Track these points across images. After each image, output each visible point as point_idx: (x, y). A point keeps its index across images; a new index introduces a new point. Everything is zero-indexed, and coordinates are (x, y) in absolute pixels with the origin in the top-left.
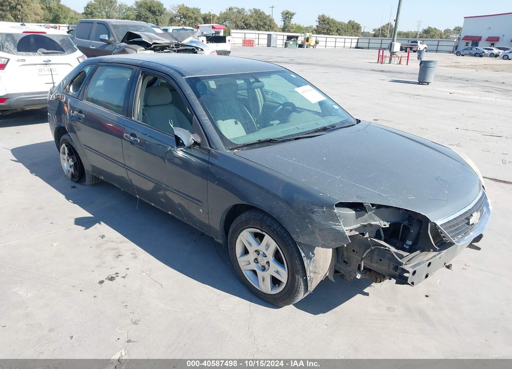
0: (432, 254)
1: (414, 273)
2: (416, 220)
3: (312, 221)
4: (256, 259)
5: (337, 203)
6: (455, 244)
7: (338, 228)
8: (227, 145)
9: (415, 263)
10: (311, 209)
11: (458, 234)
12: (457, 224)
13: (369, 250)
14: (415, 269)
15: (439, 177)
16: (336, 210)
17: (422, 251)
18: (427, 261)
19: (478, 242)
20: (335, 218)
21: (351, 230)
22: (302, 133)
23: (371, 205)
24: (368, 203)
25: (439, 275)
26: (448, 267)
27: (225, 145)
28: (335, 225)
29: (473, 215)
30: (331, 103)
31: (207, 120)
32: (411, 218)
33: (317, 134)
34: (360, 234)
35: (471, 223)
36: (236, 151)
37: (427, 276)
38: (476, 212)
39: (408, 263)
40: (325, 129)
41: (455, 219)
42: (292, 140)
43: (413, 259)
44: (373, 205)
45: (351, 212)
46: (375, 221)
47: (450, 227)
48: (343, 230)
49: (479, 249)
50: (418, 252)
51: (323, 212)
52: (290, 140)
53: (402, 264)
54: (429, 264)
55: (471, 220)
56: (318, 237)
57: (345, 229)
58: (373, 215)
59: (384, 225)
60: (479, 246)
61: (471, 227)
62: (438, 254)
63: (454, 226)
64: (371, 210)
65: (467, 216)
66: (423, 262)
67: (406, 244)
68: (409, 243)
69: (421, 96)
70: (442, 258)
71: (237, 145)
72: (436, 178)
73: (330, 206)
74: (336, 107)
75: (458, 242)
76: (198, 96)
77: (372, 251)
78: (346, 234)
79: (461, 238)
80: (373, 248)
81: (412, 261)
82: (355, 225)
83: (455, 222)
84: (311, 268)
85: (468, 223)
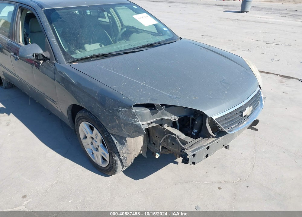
0: (212, 139)
1: (194, 155)
2: (199, 115)
3: (119, 118)
4: (92, 142)
5: (134, 104)
6: (228, 133)
7: (136, 123)
8: (68, 59)
9: (196, 148)
10: (117, 109)
11: (233, 124)
12: (232, 117)
13: (165, 137)
14: (194, 153)
15: (224, 80)
16: (134, 110)
17: (204, 137)
18: (206, 145)
19: (256, 125)
20: (134, 116)
21: (150, 124)
22: (131, 49)
23: (160, 105)
24: (158, 104)
25: (218, 154)
26: (226, 147)
27: (66, 59)
28: (134, 121)
29: (246, 109)
30: (161, 25)
31: (54, 41)
32: (195, 113)
33: (142, 49)
34: (160, 125)
35: (244, 115)
36: (74, 63)
37: (207, 156)
38: (249, 107)
39: (189, 148)
40: (151, 46)
41: (230, 113)
42: (122, 54)
43: (195, 144)
44: (162, 105)
45: (147, 111)
46: (168, 116)
47: (225, 120)
48: (140, 124)
49: (257, 130)
50: (201, 138)
51: (126, 111)
52: (120, 54)
53: (184, 149)
54: (208, 148)
55: (244, 113)
56: (123, 129)
57: (141, 123)
58: (165, 112)
59: (174, 119)
60: (257, 128)
61: (244, 118)
62: (216, 140)
63: (229, 118)
64: (161, 109)
65: (241, 110)
66: (202, 147)
67: (194, 132)
68: (196, 131)
69: (239, 20)
70: (219, 143)
71: (76, 59)
72: (221, 82)
73: (130, 107)
74: (165, 29)
75: (231, 131)
76: (51, 23)
77: (167, 138)
78: (143, 127)
79: (234, 127)
80: (167, 135)
81: (193, 146)
82: (152, 119)
83: (230, 115)
84: (124, 151)
85: (242, 116)
